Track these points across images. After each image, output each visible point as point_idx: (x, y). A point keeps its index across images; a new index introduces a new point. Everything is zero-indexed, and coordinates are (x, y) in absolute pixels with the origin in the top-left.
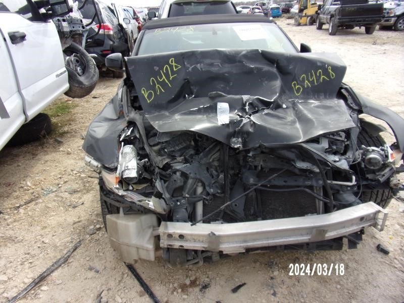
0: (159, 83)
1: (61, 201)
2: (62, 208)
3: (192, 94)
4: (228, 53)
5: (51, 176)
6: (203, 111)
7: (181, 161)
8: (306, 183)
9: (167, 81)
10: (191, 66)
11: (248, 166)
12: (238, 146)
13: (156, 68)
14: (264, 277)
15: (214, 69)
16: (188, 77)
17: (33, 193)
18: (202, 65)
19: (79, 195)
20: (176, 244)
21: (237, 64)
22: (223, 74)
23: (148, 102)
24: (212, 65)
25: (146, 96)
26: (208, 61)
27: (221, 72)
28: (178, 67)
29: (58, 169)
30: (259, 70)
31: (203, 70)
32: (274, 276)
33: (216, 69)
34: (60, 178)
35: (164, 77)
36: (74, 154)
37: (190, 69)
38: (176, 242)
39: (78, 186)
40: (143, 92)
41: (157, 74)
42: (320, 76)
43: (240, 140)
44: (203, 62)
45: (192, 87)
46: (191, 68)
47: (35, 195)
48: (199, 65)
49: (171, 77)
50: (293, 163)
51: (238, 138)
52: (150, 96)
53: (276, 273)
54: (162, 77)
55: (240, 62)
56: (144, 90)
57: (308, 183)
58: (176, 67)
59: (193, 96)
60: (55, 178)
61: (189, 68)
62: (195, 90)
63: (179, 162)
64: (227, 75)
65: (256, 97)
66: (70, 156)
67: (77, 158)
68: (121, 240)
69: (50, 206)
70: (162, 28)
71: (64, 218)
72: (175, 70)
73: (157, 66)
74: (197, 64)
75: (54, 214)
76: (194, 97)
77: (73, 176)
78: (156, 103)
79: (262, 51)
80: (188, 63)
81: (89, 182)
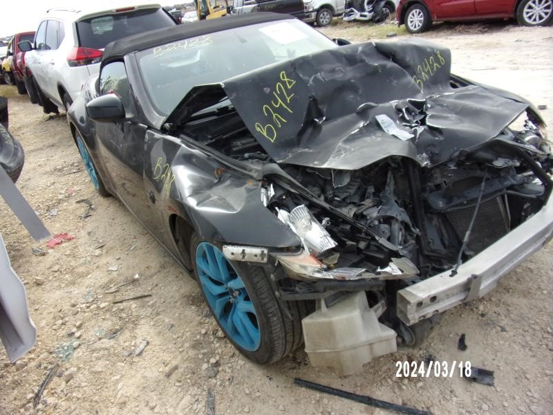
0: (276, 110)
1: (109, 355)
2: (119, 364)
3: (322, 116)
4: (344, 52)
5: (44, 327)
6: (364, 131)
7: (371, 205)
8: (506, 183)
9: (285, 107)
10: (310, 78)
11: (428, 188)
12: (425, 163)
13: (267, 90)
14: (472, 318)
15: (339, 76)
16: (313, 94)
17: (40, 366)
18: (322, 73)
19: (127, 334)
20: (429, 311)
21: (359, 64)
22: (349, 80)
23: (272, 141)
24: (333, 71)
25: (265, 134)
26: (328, 67)
27: (346, 78)
28: (292, 82)
29: (45, 313)
30: (383, 67)
31: (327, 80)
32: (482, 311)
33: (340, 75)
34: (63, 324)
35: (280, 100)
36: (49, 281)
37: (311, 82)
38: (427, 309)
39: (110, 323)
40: (258, 129)
41: (269, 99)
42: (433, 65)
43: (424, 155)
44: (322, 69)
45: (320, 107)
46: (311, 80)
47: (46, 368)
48: (319, 74)
49: (288, 99)
50: (490, 165)
51: (422, 154)
52: (270, 132)
53: (481, 308)
54: (278, 101)
55: (362, 61)
56: (258, 126)
57: (507, 183)
58: (290, 83)
59: (324, 118)
60: (54, 327)
61: (308, 81)
62: (325, 110)
63: (370, 207)
64: (353, 81)
65: (408, 100)
66: (47, 286)
67: (63, 285)
68: (341, 346)
69: (100, 370)
70: (163, 46)
71: (139, 376)
72: (289, 87)
73: (268, 87)
74: (316, 73)
75: (118, 377)
76: (326, 120)
77: (85, 312)
78: (283, 140)
79: (376, 43)
80: (304, 75)
81: (122, 310)
